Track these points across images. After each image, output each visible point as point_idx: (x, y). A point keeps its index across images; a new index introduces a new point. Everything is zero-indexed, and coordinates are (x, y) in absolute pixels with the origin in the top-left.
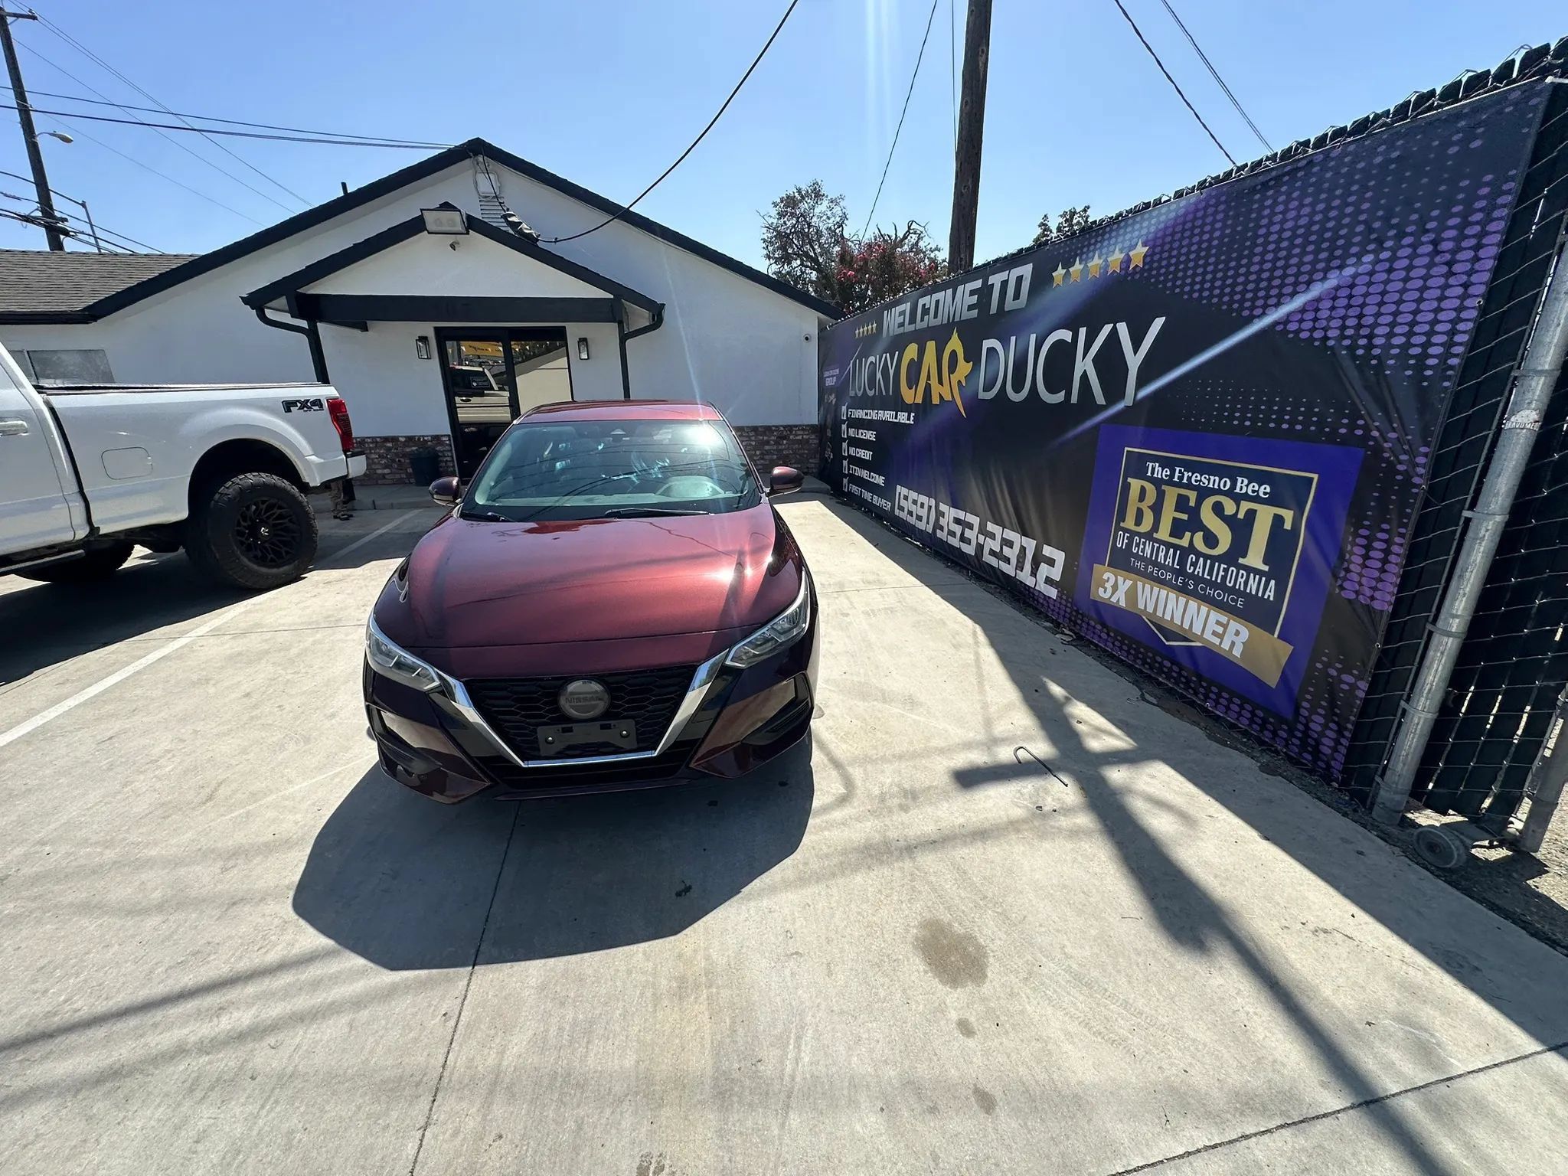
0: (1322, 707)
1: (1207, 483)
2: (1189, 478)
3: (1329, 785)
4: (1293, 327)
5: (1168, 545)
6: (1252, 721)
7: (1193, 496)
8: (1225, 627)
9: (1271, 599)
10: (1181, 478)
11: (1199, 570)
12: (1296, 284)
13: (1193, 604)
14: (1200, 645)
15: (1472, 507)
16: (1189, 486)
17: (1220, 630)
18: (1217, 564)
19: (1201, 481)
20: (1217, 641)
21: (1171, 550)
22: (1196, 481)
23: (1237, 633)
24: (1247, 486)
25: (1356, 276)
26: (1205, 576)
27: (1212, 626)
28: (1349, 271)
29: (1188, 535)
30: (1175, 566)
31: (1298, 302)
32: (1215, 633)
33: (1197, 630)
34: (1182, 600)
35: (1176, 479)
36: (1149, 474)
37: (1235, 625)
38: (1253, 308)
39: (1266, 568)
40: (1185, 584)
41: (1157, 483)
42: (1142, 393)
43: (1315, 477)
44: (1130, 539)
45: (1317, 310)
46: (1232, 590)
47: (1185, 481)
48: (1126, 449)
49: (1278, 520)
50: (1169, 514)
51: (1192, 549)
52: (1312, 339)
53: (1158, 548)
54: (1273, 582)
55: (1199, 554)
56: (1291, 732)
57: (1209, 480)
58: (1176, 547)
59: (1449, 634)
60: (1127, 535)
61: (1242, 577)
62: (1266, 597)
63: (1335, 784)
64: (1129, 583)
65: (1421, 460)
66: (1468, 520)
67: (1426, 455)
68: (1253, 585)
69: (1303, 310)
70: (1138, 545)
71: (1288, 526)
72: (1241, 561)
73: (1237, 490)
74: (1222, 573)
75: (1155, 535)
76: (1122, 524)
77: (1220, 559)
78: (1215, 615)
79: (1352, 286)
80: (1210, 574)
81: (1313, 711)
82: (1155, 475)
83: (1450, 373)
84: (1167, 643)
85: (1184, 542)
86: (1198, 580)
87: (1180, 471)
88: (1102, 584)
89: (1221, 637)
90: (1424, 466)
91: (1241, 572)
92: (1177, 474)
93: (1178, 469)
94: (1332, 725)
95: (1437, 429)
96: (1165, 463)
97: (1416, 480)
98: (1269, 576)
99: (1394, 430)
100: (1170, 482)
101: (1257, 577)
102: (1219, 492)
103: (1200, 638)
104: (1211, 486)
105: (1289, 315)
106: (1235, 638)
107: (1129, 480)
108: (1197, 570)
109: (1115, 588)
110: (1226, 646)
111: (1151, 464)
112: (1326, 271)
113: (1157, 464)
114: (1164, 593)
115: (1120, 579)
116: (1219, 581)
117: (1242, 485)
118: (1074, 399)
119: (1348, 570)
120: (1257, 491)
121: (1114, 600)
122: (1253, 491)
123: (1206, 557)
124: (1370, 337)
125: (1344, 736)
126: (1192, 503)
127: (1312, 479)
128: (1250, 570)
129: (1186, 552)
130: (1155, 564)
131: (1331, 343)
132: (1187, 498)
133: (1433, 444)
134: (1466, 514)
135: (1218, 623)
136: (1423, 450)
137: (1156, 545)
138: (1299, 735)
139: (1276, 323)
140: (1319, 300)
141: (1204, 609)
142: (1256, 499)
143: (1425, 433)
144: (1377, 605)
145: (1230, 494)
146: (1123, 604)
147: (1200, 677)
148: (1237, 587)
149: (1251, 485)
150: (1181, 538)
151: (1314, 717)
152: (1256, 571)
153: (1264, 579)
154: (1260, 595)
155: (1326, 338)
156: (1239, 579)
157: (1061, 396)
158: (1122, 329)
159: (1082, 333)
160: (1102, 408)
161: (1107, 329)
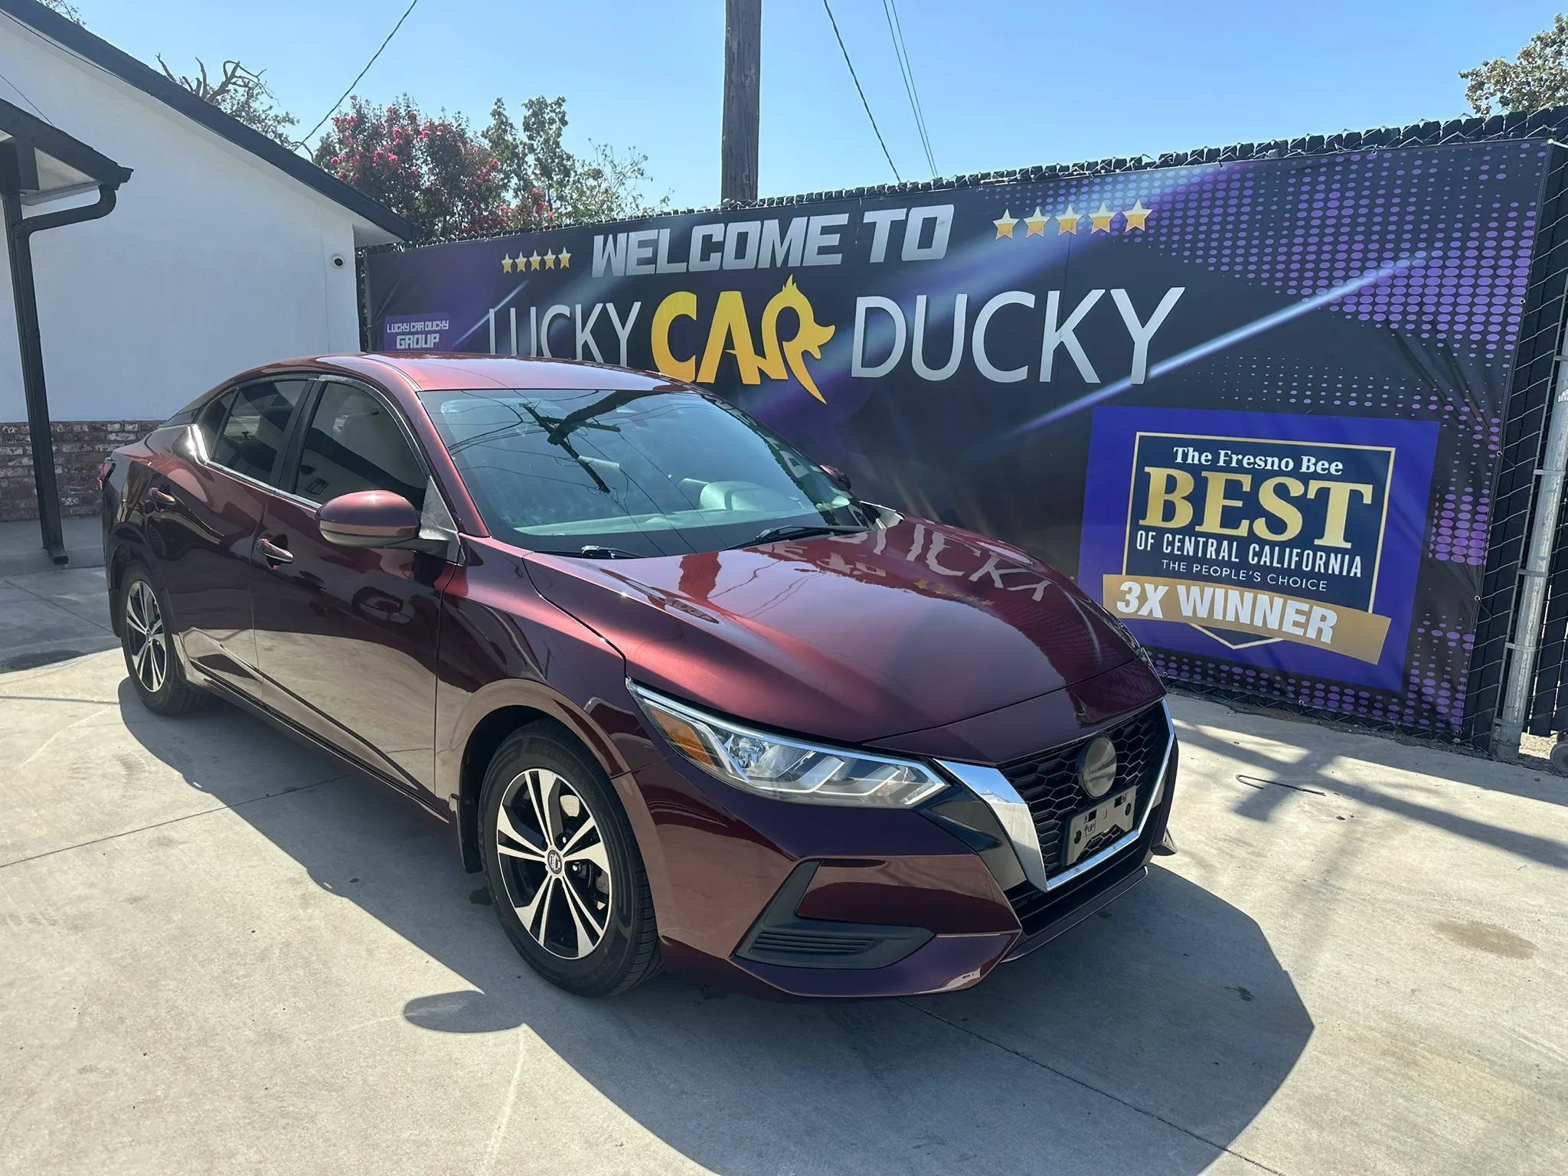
0: (1431, 670)
1: (1263, 465)
2: (1239, 462)
3: (1451, 743)
4: (1349, 309)
5: (1220, 538)
6: (1356, 705)
7: (1246, 482)
8: (1308, 614)
9: (1359, 575)
10: (1228, 462)
11: (1266, 559)
12: (1347, 269)
13: (1264, 598)
14: (1280, 640)
15: (1541, 466)
16: (1240, 469)
17: (1302, 619)
18: (1288, 550)
19: (1255, 463)
20: (1299, 632)
21: (1225, 543)
22: (1249, 464)
23: (1323, 618)
24: (1315, 464)
25: (1411, 268)
26: (1275, 564)
27: (1291, 616)
28: (1403, 264)
29: (1245, 523)
30: (1233, 559)
31: (1353, 286)
32: (1296, 624)
33: (1273, 623)
34: (1249, 595)
35: (1221, 463)
36: (1179, 460)
37: (1319, 610)
38: (1299, 287)
39: (1348, 545)
40: (1250, 578)
41: (1195, 470)
42: (1158, 370)
43: (1393, 450)
44: (1158, 540)
45: (1374, 295)
46: (1311, 574)
47: (1234, 464)
48: (1139, 434)
49: (1356, 496)
50: (1215, 503)
51: (1252, 537)
52: (1373, 322)
53: (1205, 544)
54: (1358, 559)
55: (1262, 543)
56: (1402, 702)
57: (1266, 462)
58: (1231, 539)
59: (1540, 575)
60: (1151, 534)
61: (1321, 559)
62: (1352, 574)
63: (1457, 740)
64: (1162, 590)
65: (1494, 430)
66: (1539, 477)
67: (1498, 425)
68: (1335, 565)
69: (1359, 294)
70: (1171, 544)
71: (1368, 500)
72: (1317, 542)
73: (1304, 469)
74: (1295, 559)
75: (1198, 528)
76: (1141, 522)
77: (1291, 544)
78: (1294, 604)
79: (1409, 277)
80: (1281, 560)
81: (1423, 676)
82: (1189, 461)
83: (1507, 356)
84: (1234, 647)
85: (1243, 530)
86: (1266, 570)
87: (1226, 455)
88: (1122, 596)
89: (1305, 626)
90: (1497, 434)
91: (1319, 553)
92: (1222, 458)
93: (1222, 453)
94: (1445, 685)
95: (1504, 403)
96: (1200, 447)
97: (1492, 447)
98: (1352, 553)
99: (1467, 404)
100: (1213, 467)
101: (1339, 556)
102: (1280, 473)
103: (1279, 632)
104: (1269, 467)
105: (1343, 297)
106: (1321, 625)
107: (1147, 469)
108: (1263, 559)
109: (1143, 598)
110: (1312, 634)
111: (1180, 450)
112: (1380, 260)
113: (1191, 449)
114: (1220, 592)
115: (1150, 588)
116: (1293, 567)
117: (1308, 464)
118: (1045, 375)
119: (1438, 534)
120: (1329, 469)
121: (1144, 612)
122: (1323, 470)
123: (1273, 544)
124: (1434, 323)
125: (1458, 691)
126: (1247, 488)
127: (1390, 452)
128: (1328, 550)
129: (1244, 543)
130: (1204, 560)
131: (1394, 326)
132: (1240, 484)
133: (1503, 416)
134: (1537, 472)
135: (1298, 612)
136: (1495, 421)
137: (1201, 540)
138: (1412, 703)
139: (1329, 304)
140: (1375, 286)
141: (1278, 601)
142: (1328, 477)
143: (1494, 406)
144: (1472, 562)
145: (1296, 473)
146: (1158, 614)
147: (1285, 676)
148: (1316, 570)
149: (1320, 463)
150: (1237, 527)
151: (1426, 682)
152: (1337, 550)
153: (1347, 557)
154: (1345, 573)
155: (1388, 322)
156: (1318, 562)
157: (1021, 374)
158: (1120, 297)
159: (1054, 297)
160: (1093, 388)
161: (1095, 295)
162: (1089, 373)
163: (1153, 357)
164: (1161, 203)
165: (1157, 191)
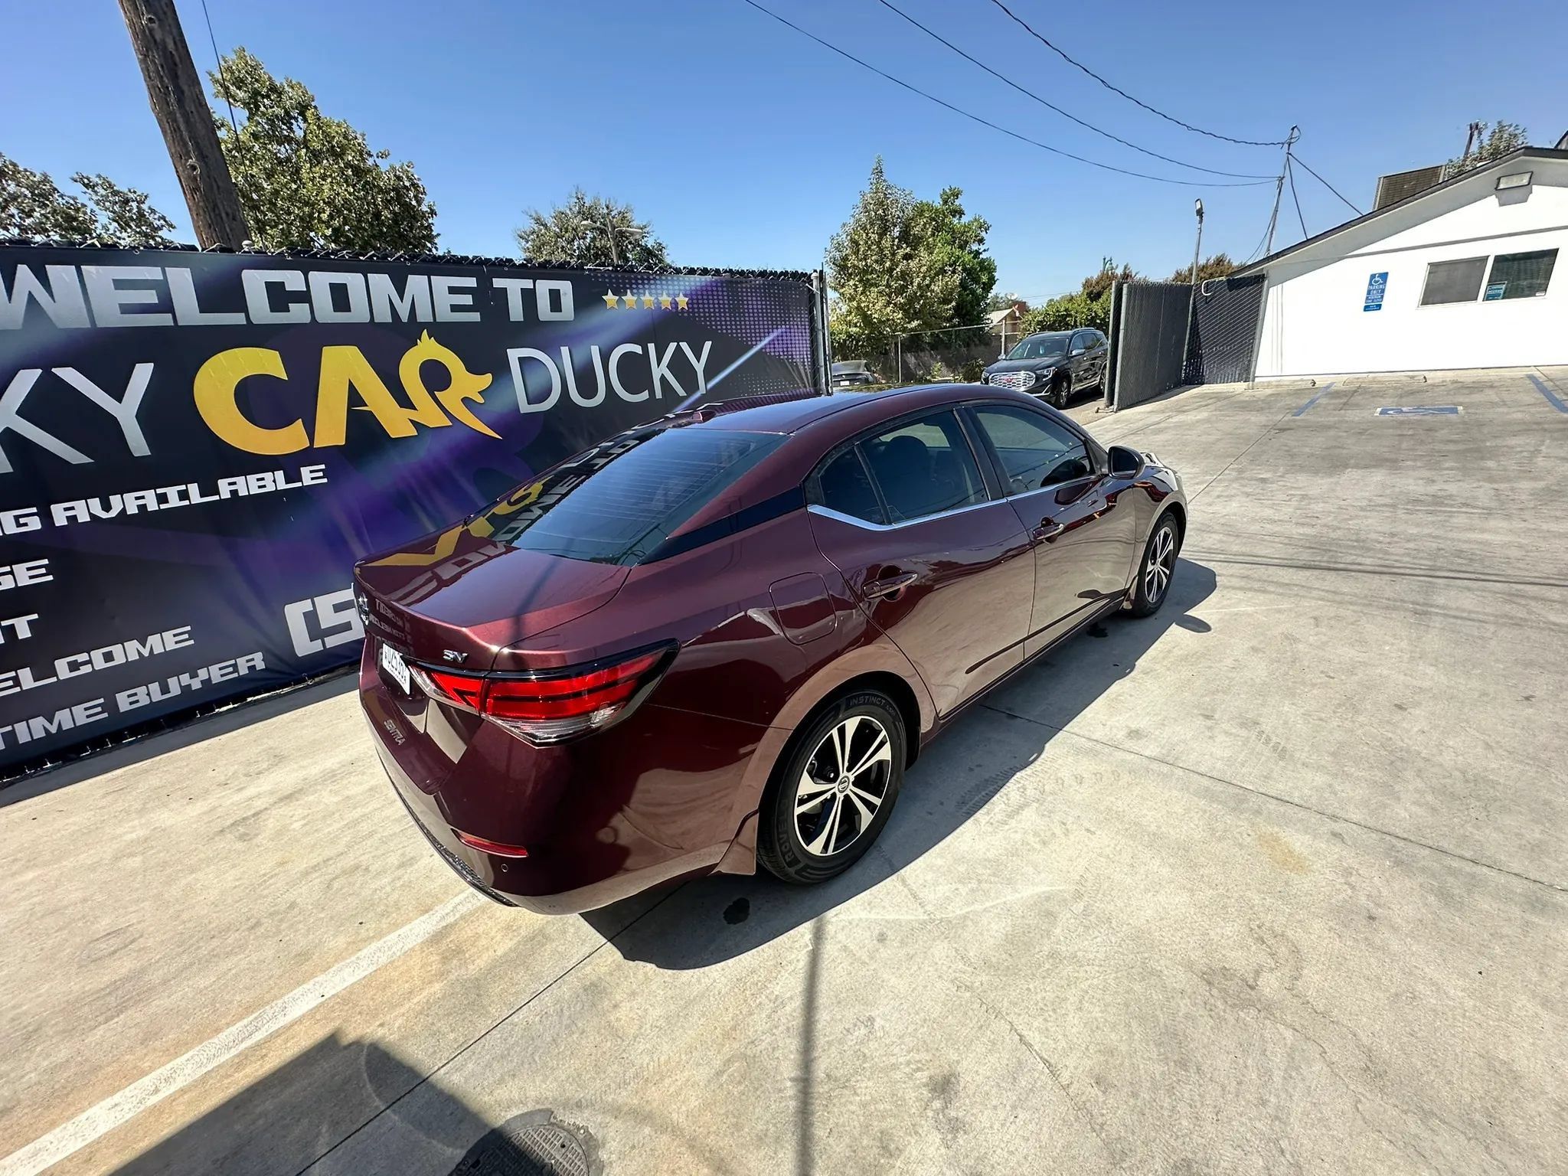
42: (711, 384)
118: (659, 395)
157: (645, 395)
158: (684, 346)
159: (651, 347)
160: (684, 399)
161: (673, 346)
162: (681, 392)
163: (708, 377)
164: (691, 294)
165: (688, 288)
